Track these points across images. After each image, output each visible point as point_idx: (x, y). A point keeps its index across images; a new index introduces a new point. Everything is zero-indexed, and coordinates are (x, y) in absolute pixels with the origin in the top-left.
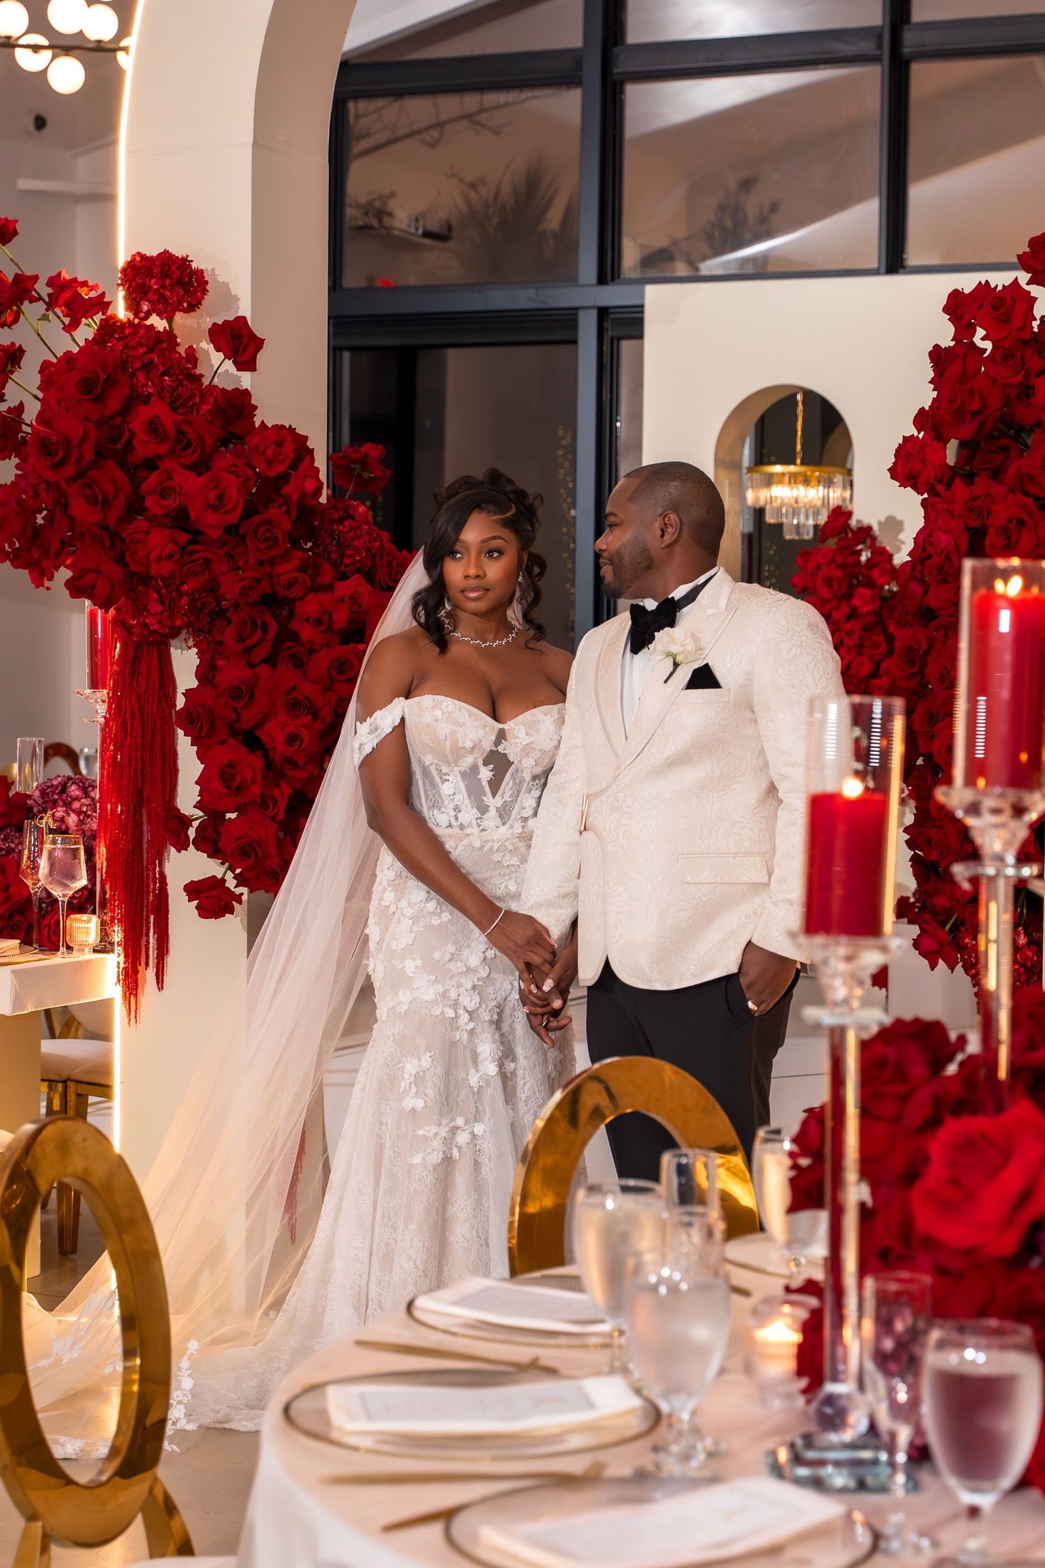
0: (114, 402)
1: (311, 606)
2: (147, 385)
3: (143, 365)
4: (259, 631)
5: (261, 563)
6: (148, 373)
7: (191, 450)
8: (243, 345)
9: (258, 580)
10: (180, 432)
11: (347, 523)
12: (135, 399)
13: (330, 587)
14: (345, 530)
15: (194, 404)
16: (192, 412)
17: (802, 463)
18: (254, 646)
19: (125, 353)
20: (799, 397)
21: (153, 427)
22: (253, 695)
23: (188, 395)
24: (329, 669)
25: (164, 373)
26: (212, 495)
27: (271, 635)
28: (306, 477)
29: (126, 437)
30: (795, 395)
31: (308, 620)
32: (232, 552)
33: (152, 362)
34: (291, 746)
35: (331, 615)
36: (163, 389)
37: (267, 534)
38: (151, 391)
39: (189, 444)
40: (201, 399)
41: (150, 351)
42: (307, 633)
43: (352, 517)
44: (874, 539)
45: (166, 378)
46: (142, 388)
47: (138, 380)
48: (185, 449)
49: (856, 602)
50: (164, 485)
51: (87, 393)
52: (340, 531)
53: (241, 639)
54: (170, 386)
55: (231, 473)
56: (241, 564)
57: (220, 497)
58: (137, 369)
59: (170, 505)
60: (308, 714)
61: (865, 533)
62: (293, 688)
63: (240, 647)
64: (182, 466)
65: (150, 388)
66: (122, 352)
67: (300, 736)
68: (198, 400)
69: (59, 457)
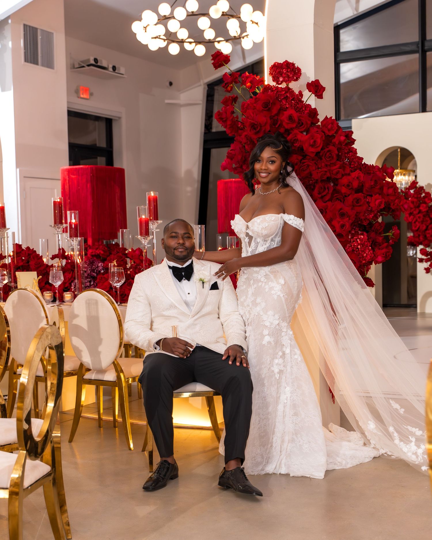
0: (275, 111)
1: (345, 180)
2: (286, 104)
3: (284, 98)
4: (327, 190)
5: (326, 165)
6: (287, 100)
7: (303, 126)
8: (319, 89)
9: (326, 172)
10: (299, 120)
11: (350, 154)
12: (282, 110)
13: (349, 175)
14: (350, 156)
15: (302, 111)
16: (302, 113)
17: (401, 169)
18: (325, 195)
19: (278, 94)
20: (399, 150)
21: (290, 118)
22: (326, 212)
23: (300, 107)
24: (353, 202)
25: (292, 100)
26: (312, 141)
27: (331, 192)
28: (341, 136)
29: (279, 123)
30: (397, 150)
31: (344, 186)
32: (317, 163)
33: (287, 96)
34: (342, 228)
35: (352, 183)
36: (292, 106)
37: (330, 155)
38: (288, 106)
39: (302, 124)
40: (305, 109)
41: (286, 92)
42: (344, 190)
43: (352, 152)
44: (424, 190)
45: (293, 102)
46: (284, 106)
47: (283, 103)
48: (300, 126)
49: (421, 208)
50: (294, 138)
51: (266, 108)
52: (349, 156)
53: (319, 193)
54: (294, 104)
55: (317, 133)
56: (320, 167)
57: (315, 142)
58: (282, 99)
59: (297, 146)
60: (347, 217)
61: (422, 188)
62: (341, 209)
63: (320, 196)
64: (299, 131)
65: (287, 105)
66: (276, 94)
67: (345, 225)
68: (304, 109)
69: (258, 130)
